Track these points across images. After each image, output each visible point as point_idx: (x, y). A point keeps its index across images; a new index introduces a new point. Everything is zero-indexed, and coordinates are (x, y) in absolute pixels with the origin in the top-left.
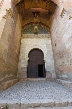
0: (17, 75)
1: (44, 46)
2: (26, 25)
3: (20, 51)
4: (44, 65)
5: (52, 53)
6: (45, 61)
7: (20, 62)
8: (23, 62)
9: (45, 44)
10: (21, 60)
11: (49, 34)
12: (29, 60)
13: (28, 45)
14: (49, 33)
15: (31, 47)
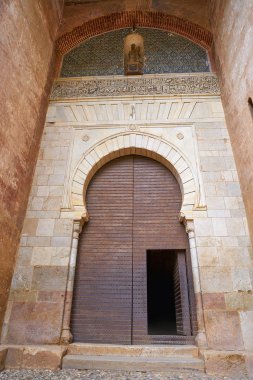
0: (6, 321)
1: (180, 136)
2: (80, 31)
3: (38, 169)
4: (185, 252)
6: (189, 226)
7: (32, 233)
8: (50, 233)
9: (185, 124)
11: (207, 70)
12: (85, 224)
14: (208, 63)
15: (102, 142)
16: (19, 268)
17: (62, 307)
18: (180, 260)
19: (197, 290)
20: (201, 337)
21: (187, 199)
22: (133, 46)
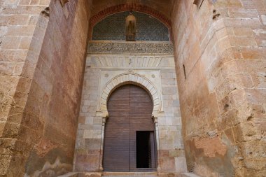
0: (74, 163)
1: (153, 76)
3: (83, 91)
4: (153, 132)
5: (176, 97)
6: (156, 120)
7: (83, 123)
8: (91, 123)
9: (156, 70)
10: (84, 118)
11: (168, 40)
12: (107, 119)
13: (106, 72)
14: (169, 35)
15: (115, 78)
16: (78, 139)
17: (99, 156)
18: (151, 135)
19: (158, 149)
20: (159, 168)
21: (155, 108)
22: (130, 22)
